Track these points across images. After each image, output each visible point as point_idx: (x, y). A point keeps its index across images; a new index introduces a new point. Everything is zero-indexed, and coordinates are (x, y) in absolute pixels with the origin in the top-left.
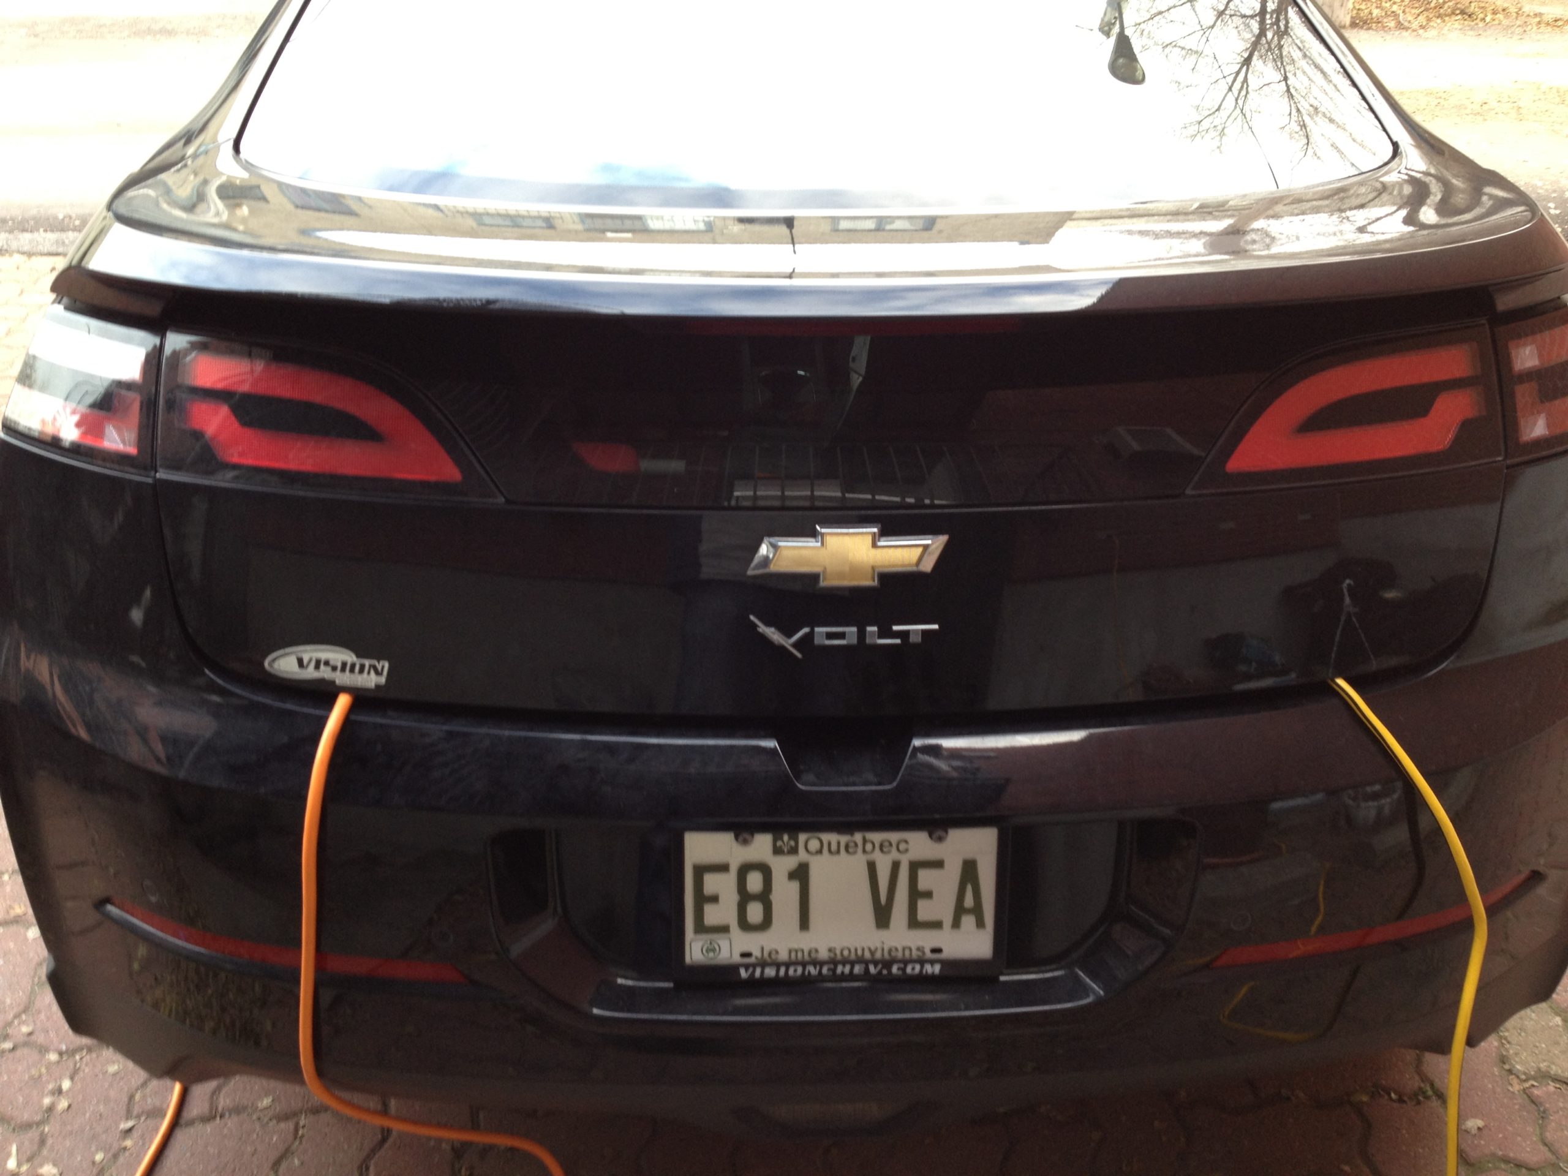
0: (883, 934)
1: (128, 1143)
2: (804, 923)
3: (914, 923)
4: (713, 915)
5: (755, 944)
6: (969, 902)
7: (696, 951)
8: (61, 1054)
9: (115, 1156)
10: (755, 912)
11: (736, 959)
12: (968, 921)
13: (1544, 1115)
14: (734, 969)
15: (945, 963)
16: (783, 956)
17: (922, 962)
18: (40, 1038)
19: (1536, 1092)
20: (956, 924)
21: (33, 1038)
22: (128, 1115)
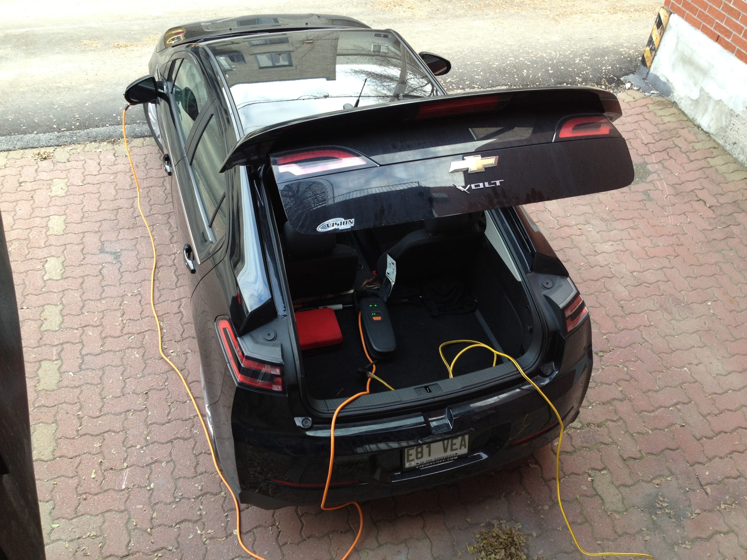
0: (446, 453)
1: (229, 519)
2: (430, 455)
3: (452, 450)
4: (411, 458)
5: (419, 461)
6: (463, 443)
7: (407, 465)
8: (195, 499)
9: (227, 524)
10: (419, 455)
11: (416, 465)
12: (463, 447)
13: (571, 438)
14: (415, 467)
15: (458, 456)
16: (425, 462)
17: (454, 457)
18: (186, 496)
19: (569, 432)
20: (460, 448)
21: (183, 496)
22: (225, 512)
